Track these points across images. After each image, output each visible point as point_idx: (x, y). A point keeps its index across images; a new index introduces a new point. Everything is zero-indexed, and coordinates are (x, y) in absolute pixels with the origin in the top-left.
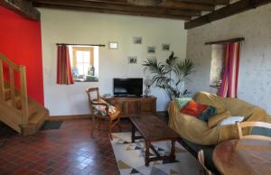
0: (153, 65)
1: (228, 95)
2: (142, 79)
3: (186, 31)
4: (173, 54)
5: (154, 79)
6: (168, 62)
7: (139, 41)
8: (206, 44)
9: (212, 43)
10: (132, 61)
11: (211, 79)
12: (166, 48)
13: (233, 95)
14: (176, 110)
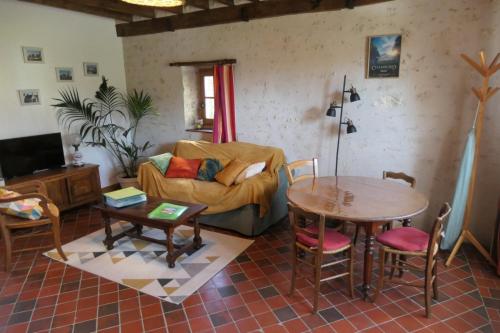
0: (73, 105)
1: (224, 140)
2: (58, 135)
3: (120, 39)
4: (105, 81)
5: (84, 131)
6: (98, 96)
7: (36, 57)
8: (171, 65)
9: (180, 64)
10: (29, 99)
11: (186, 119)
12: (92, 70)
13: (230, 139)
14: (157, 176)
